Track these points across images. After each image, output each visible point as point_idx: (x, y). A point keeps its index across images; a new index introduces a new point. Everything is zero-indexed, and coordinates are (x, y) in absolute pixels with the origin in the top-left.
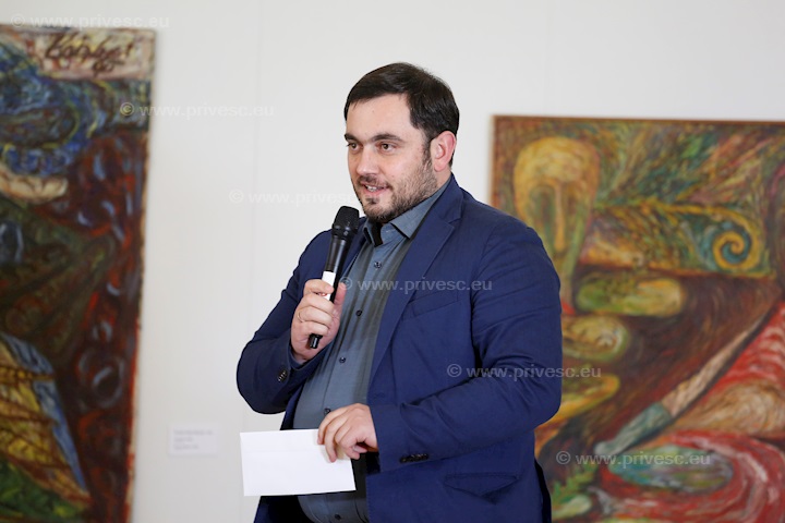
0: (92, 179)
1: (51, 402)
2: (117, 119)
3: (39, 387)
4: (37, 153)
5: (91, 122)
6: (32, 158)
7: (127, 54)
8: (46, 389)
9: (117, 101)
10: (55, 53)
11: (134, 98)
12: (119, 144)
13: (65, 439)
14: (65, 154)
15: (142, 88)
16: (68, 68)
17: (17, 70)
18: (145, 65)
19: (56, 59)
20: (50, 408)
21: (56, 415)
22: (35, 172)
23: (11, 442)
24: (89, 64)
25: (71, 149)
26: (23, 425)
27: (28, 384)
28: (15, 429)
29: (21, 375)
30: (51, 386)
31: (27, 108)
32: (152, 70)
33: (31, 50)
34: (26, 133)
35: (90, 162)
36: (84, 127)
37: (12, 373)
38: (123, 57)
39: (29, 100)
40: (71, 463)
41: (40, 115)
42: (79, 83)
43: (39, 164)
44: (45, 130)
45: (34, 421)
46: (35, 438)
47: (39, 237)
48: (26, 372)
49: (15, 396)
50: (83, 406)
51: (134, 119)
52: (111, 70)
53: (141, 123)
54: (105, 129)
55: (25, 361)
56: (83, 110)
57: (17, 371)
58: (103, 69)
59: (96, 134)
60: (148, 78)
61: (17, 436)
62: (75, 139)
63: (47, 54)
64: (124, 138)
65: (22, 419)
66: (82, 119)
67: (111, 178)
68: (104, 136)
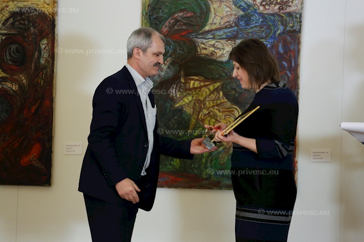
0: (278, 53)
2: (288, 28)
5: (278, 31)
7: (292, 2)
9: (288, 21)
10: (264, 3)
11: (295, 20)
12: (289, 38)
14: (268, 43)
15: (298, 16)
16: (269, 9)
17: (249, 11)
18: (299, 6)
19: (264, 6)
24: (277, 7)
25: (270, 41)
31: (254, 25)
32: (302, 8)
33: (255, 2)
34: (252, 36)
35: (278, 46)
36: (275, 32)
38: (290, 3)
39: (254, 22)
41: (258, 28)
42: (273, 15)
44: (260, 34)
51: (295, 28)
52: (286, 9)
53: (297, 30)
54: (283, 33)
56: (275, 26)
58: (282, 9)
59: (279, 35)
60: (300, 12)
62: (271, 37)
63: (261, 5)
64: (291, 36)
66: (274, 29)
67: (285, 52)
68: (282, 36)
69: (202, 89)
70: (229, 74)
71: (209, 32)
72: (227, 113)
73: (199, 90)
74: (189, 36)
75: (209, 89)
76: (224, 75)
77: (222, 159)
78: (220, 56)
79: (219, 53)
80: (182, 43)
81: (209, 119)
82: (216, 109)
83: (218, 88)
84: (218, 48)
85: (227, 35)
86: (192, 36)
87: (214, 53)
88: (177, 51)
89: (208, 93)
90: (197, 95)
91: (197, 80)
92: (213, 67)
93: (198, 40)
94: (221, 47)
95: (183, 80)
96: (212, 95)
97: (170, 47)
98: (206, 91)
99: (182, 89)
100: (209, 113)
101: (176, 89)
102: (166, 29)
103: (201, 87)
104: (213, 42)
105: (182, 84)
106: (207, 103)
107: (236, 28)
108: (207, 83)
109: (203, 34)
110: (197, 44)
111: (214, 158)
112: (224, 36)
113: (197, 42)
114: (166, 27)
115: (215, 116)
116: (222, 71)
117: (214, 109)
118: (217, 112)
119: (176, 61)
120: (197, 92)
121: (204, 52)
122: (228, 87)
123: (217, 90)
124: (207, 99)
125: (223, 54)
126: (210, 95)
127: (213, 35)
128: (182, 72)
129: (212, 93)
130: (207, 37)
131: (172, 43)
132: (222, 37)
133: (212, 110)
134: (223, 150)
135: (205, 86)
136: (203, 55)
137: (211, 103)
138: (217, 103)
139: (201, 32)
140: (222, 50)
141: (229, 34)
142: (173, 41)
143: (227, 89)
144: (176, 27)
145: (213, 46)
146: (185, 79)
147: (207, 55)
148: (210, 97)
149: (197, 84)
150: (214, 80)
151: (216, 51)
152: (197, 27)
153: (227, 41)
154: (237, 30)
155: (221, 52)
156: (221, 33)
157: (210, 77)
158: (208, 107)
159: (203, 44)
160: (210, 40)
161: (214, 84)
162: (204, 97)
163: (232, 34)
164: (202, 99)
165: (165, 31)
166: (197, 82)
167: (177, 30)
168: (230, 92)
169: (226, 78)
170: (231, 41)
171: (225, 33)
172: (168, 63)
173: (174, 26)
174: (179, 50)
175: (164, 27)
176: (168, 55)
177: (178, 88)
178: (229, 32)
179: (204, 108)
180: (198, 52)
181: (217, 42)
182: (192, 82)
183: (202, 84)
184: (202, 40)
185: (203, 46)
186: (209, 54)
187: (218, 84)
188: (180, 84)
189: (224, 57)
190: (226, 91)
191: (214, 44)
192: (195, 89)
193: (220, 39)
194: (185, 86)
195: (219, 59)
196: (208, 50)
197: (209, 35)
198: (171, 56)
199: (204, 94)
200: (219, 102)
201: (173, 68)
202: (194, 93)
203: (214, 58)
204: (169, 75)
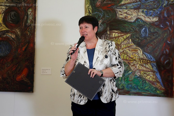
0: (164, 17)
1: (155, 67)
2: (170, 2)
3: (152, 64)
4: (152, 11)
5: (164, 4)
6: (150, 12)
8: (154, 64)
12: (170, 8)
13: (158, 76)
14: (158, 11)
20: (155, 69)
21: (156, 71)
22: (151, 16)
23: (146, 76)
25: (159, 10)
26: (149, 73)
27: (150, 63)
28: (147, 73)
29: (148, 61)
30: (155, 64)
31: (150, 1)
34: (149, 7)
35: (164, 13)
36: (163, 5)
37: (146, 61)
40: (160, 81)
41: (152, 3)
43: (152, 14)
44: (153, 6)
45: (152, 72)
46: (152, 76)
47: (152, 31)
48: (149, 61)
49: (147, 66)
50: (162, 68)
54: (167, 5)
55: (149, 58)
57: (147, 60)
59: (165, 6)
61: (148, 75)
62: (160, 8)
65: (149, 71)
66: (162, 3)
67: (168, 16)
68: (167, 7)
69: (120, 38)
70: (135, 29)
71: (124, 5)
72: (134, 52)
73: (118, 38)
74: (112, 7)
75: (124, 38)
76: (132, 30)
77: (131, 78)
78: (130, 19)
79: (129, 17)
80: (108, 11)
81: (123, 55)
82: (128, 49)
83: (128, 37)
84: (129, 14)
85: (134, 7)
86: (114, 7)
87: (126, 17)
88: (105, 16)
89: (123, 40)
90: (116, 41)
91: (117, 33)
92: (126, 25)
93: (118, 10)
94: (131, 14)
95: (108, 33)
96: (125, 41)
97: (101, 14)
98: (121, 39)
99: (108, 38)
100: (123, 51)
101: (104, 37)
102: (99, 3)
103: (119, 37)
104: (126, 11)
105: (108, 35)
106: (122, 46)
107: (139, 3)
108: (122, 34)
109: (120, 6)
110: (117, 12)
111: (126, 77)
112: (132, 7)
113: (117, 11)
114: (99, 2)
115: (127, 53)
116: (131, 27)
117: (126, 49)
118: (128, 51)
119: (105, 21)
120: (116, 39)
121: (121, 16)
122: (134, 37)
123: (128, 38)
124: (122, 43)
125: (132, 18)
126: (124, 41)
127: (126, 6)
128: (108, 28)
129: (125, 40)
130: (123, 8)
131: (102, 11)
132: (131, 8)
133: (125, 50)
134: (131, 73)
135: (121, 36)
136: (120, 18)
137: (125, 46)
138: (128, 46)
139: (119, 5)
140: (131, 15)
141: (135, 6)
142: (103, 10)
143: (134, 38)
144: (105, 2)
145: (126, 13)
146: (110, 32)
147: (123, 18)
148: (124, 42)
149: (117, 35)
150: (126, 33)
151: (128, 16)
152: (117, 2)
153: (134, 10)
154: (140, 3)
155: (131, 17)
156: (131, 5)
157: (124, 31)
158: (123, 48)
159: (120, 12)
160: (124, 9)
161: (126, 35)
162: (121, 42)
163: (137, 6)
164: (119, 43)
165: (98, 4)
166: (116, 34)
167: (106, 4)
168: (135, 39)
169: (133, 31)
170: (137, 10)
171: (133, 5)
172: (100, 23)
173: (103, 2)
174: (107, 15)
175: (98, 2)
176: (100, 18)
177: (106, 37)
178: (135, 5)
179: (120, 49)
180: (117, 16)
181: (128, 11)
182: (114, 34)
183: (120, 35)
184: (119, 9)
185: (120, 13)
186: (124, 18)
187: (129, 35)
188: (107, 35)
189: (133, 19)
190: (133, 39)
191: (127, 12)
192: (115, 37)
193: (130, 9)
194: (110, 36)
195: (129, 21)
196: (123, 15)
197: (124, 7)
198: (102, 19)
199: (121, 40)
200: (129, 45)
201: (103, 26)
202: (115, 40)
203: (126, 20)
204: (101, 30)
